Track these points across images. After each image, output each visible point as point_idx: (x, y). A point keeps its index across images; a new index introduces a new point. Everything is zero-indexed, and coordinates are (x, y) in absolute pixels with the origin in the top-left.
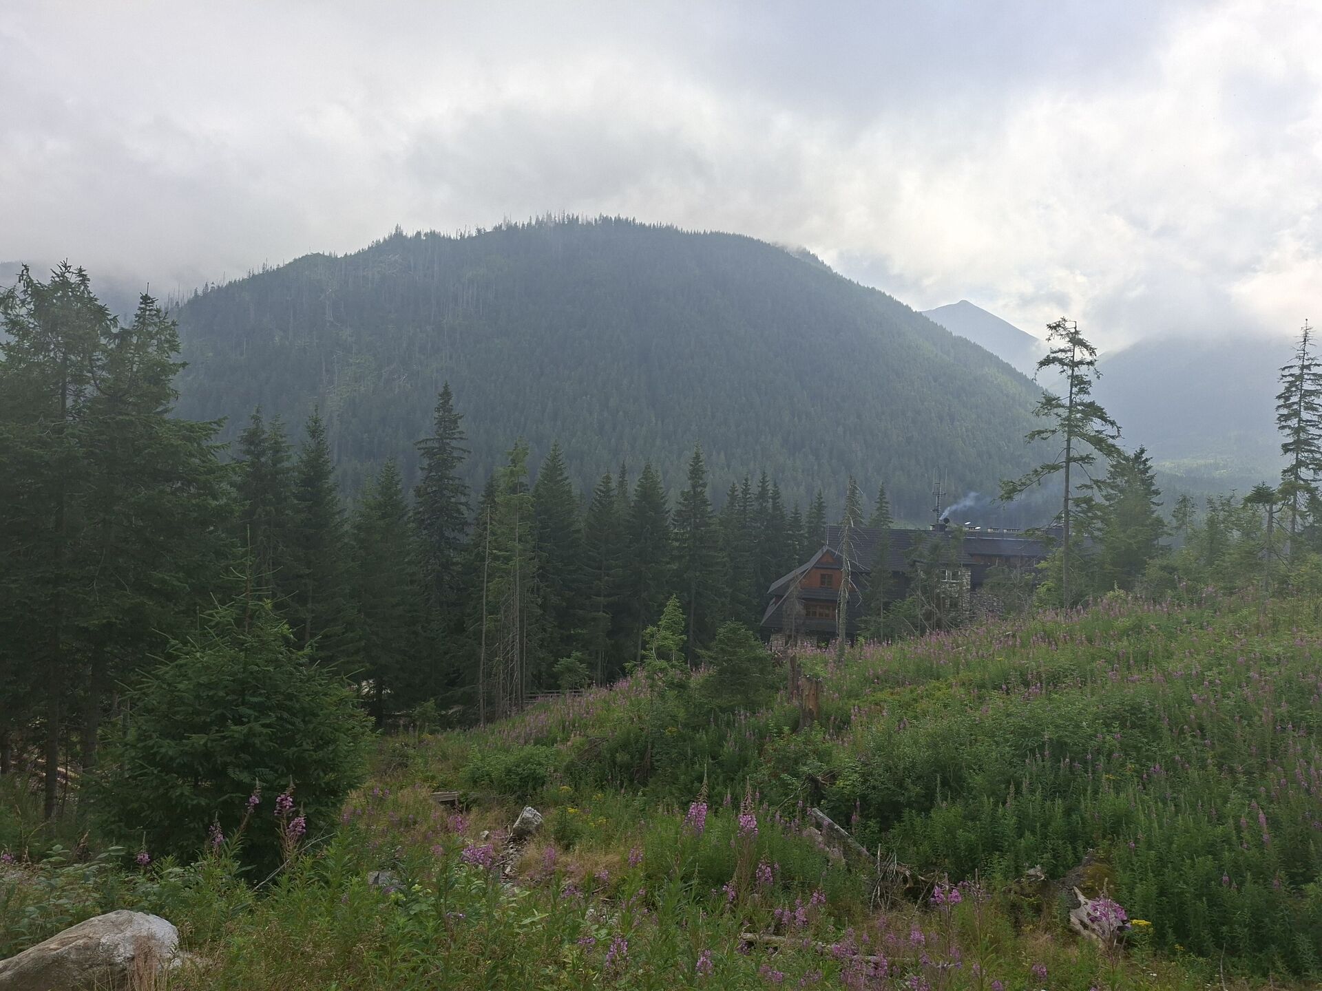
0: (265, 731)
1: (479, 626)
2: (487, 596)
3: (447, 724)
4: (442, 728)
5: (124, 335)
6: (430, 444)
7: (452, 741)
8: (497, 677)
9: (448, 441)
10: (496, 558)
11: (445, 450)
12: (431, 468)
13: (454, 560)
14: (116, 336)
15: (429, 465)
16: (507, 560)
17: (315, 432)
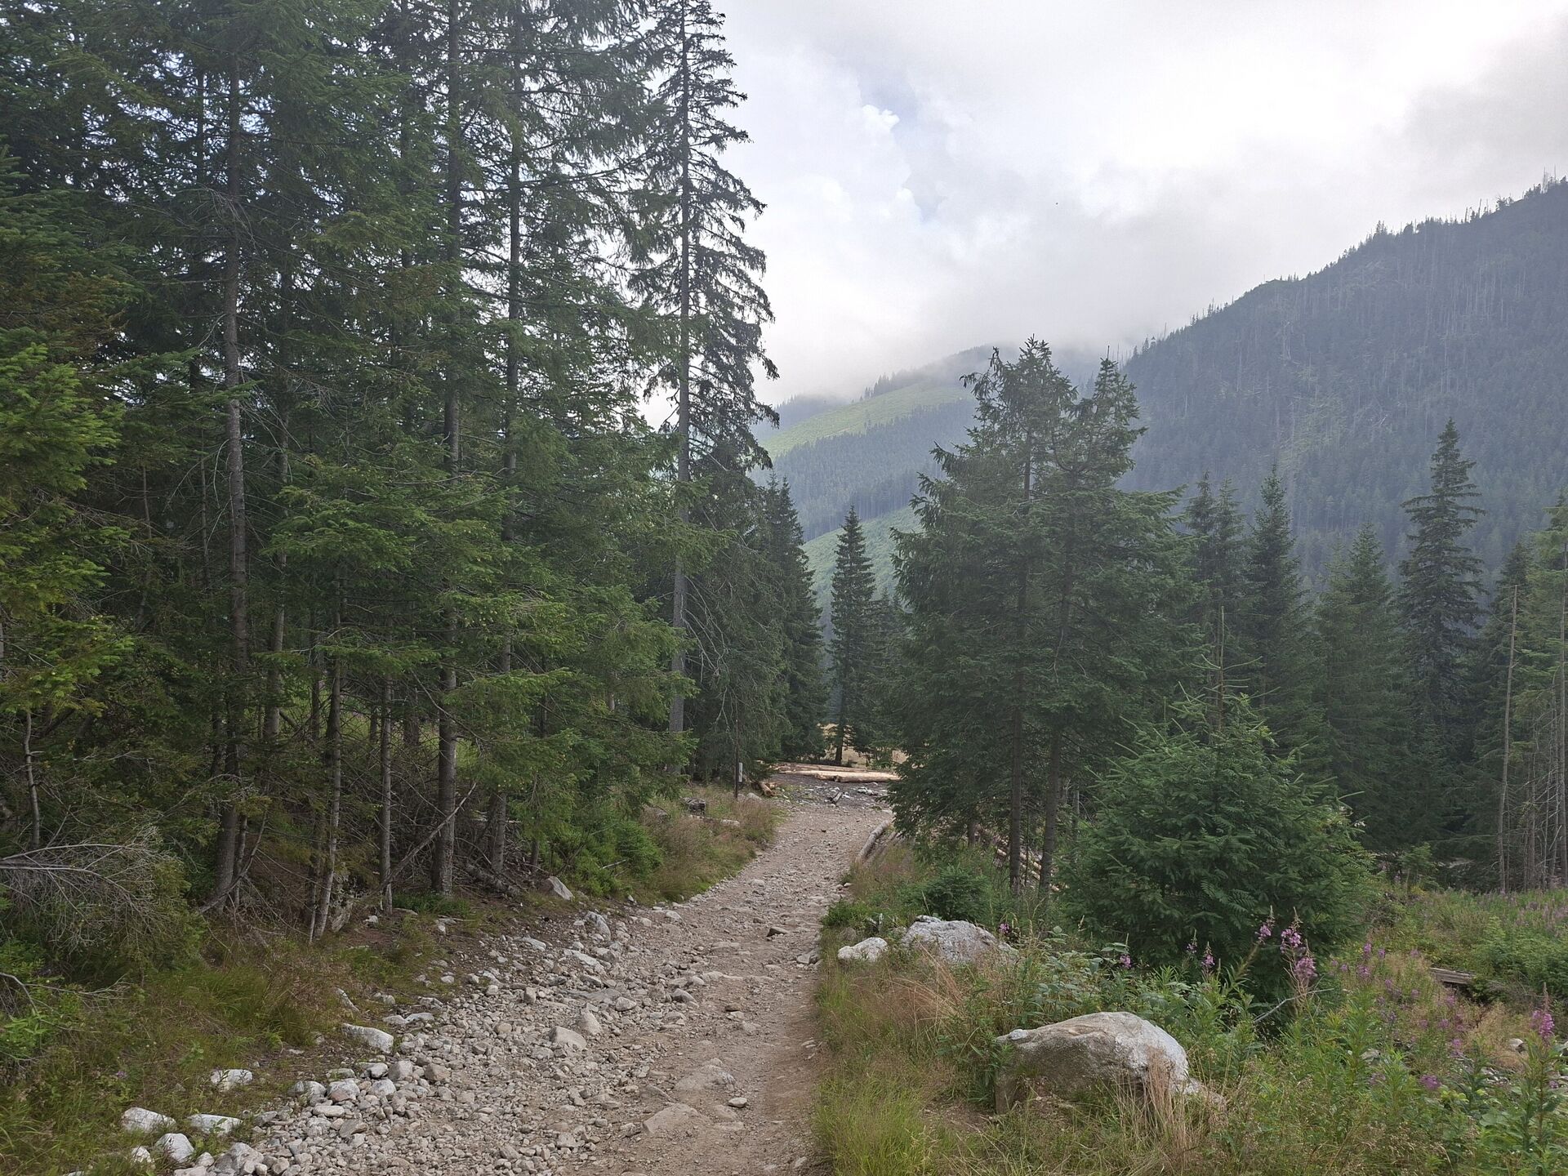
0: (1244, 847)
1: (1498, 753)
2: (1511, 714)
3: (1447, 880)
4: (1443, 885)
5: (1085, 406)
6: (1424, 504)
7: (1459, 905)
8: (1526, 829)
9: (1449, 499)
10: (1528, 661)
11: (1446, 511)
12: (1423, 536)
13: (1458, 661)
14: (1078, 408)
15: (1422, 532)
16: (1546, 664)
17: (1271, 498)
